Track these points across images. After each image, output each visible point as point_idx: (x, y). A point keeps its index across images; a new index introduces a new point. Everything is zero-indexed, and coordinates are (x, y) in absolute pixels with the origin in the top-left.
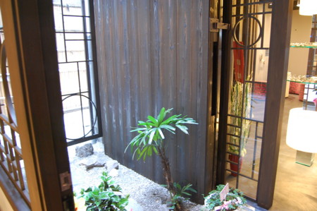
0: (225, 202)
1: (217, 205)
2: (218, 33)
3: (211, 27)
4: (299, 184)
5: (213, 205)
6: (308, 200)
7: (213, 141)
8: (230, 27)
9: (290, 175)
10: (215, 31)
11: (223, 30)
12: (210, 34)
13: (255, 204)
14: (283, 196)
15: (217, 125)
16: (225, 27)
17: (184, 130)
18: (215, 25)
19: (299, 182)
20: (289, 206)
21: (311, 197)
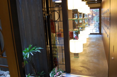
0: (57, 73)
1: (55, 75)
2: (46, 17)
3: (44, 15)
4: (77, 63)
5: (53, 75)
6: (80, 67)
7: (48, 54)
8: (49, 15)
9: (73, 62)
10: (45, 16)
11: (47, 16)
12: (44, 17)
13: (66, 72)
14: (73, 68)
15: (49, 48)
16: (47, 15)
17: (39, 51)
18: (45, 14)
19: (76, 63)
20: (76, 70)
21: (81, 66)
